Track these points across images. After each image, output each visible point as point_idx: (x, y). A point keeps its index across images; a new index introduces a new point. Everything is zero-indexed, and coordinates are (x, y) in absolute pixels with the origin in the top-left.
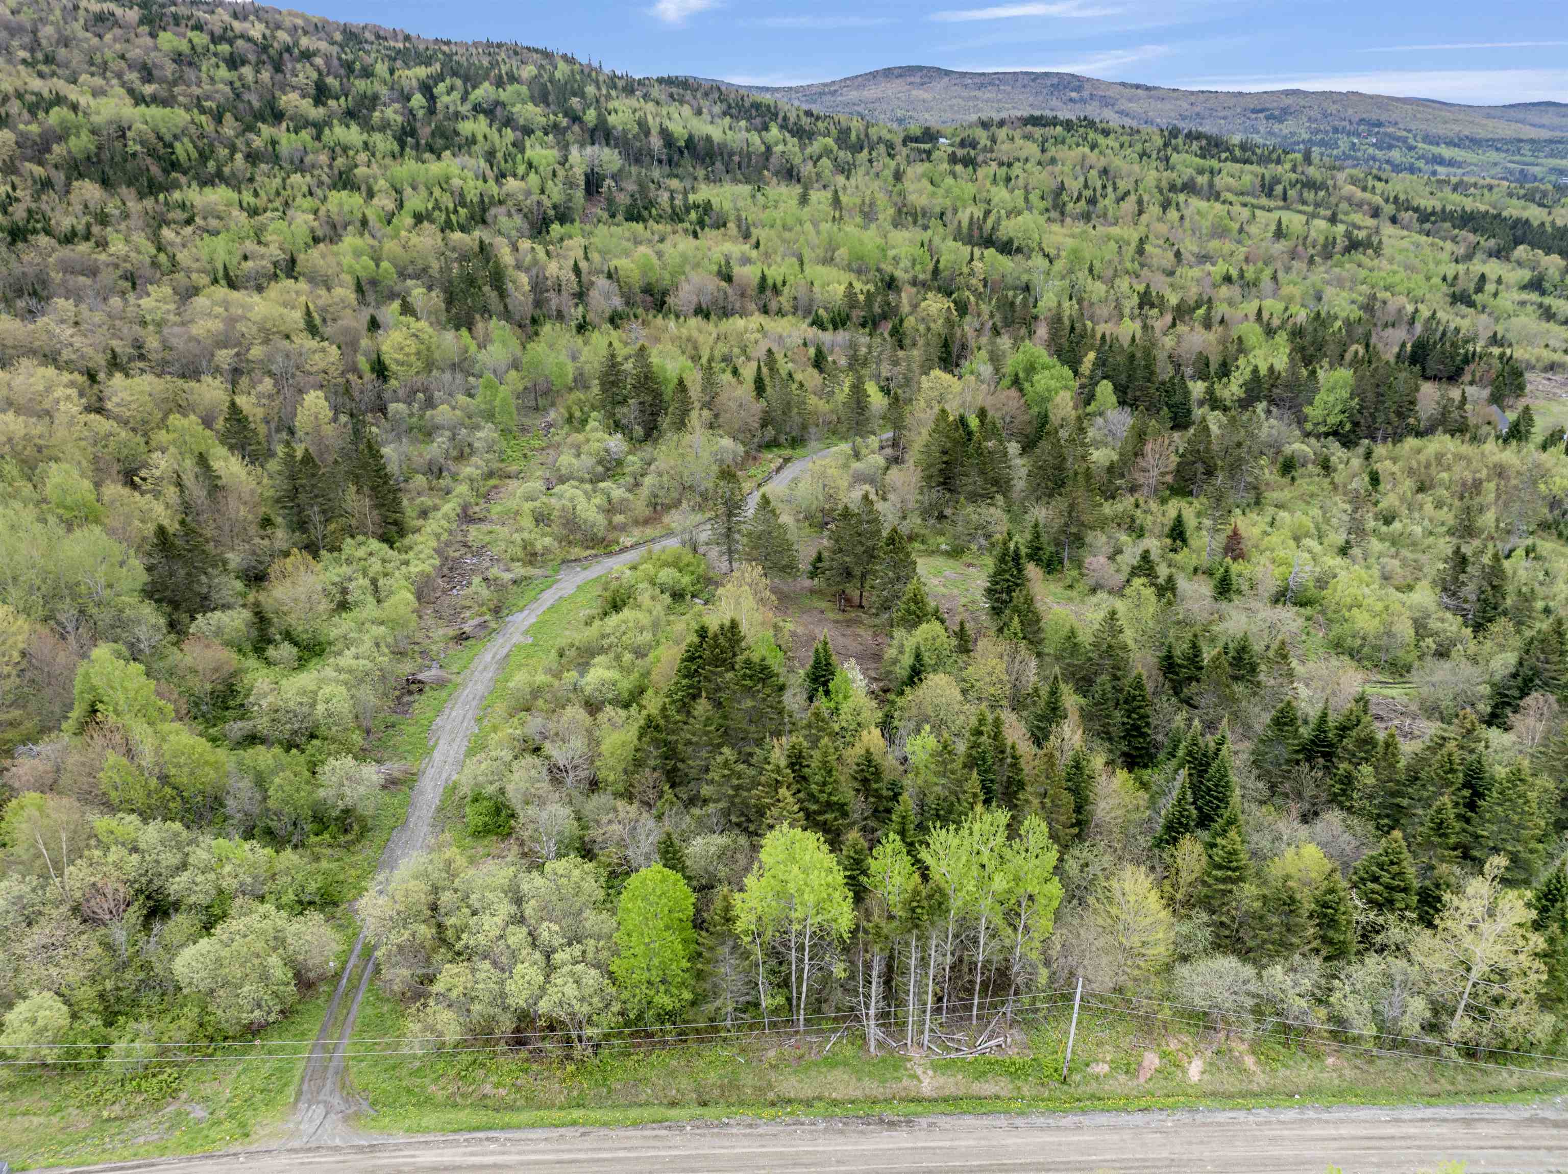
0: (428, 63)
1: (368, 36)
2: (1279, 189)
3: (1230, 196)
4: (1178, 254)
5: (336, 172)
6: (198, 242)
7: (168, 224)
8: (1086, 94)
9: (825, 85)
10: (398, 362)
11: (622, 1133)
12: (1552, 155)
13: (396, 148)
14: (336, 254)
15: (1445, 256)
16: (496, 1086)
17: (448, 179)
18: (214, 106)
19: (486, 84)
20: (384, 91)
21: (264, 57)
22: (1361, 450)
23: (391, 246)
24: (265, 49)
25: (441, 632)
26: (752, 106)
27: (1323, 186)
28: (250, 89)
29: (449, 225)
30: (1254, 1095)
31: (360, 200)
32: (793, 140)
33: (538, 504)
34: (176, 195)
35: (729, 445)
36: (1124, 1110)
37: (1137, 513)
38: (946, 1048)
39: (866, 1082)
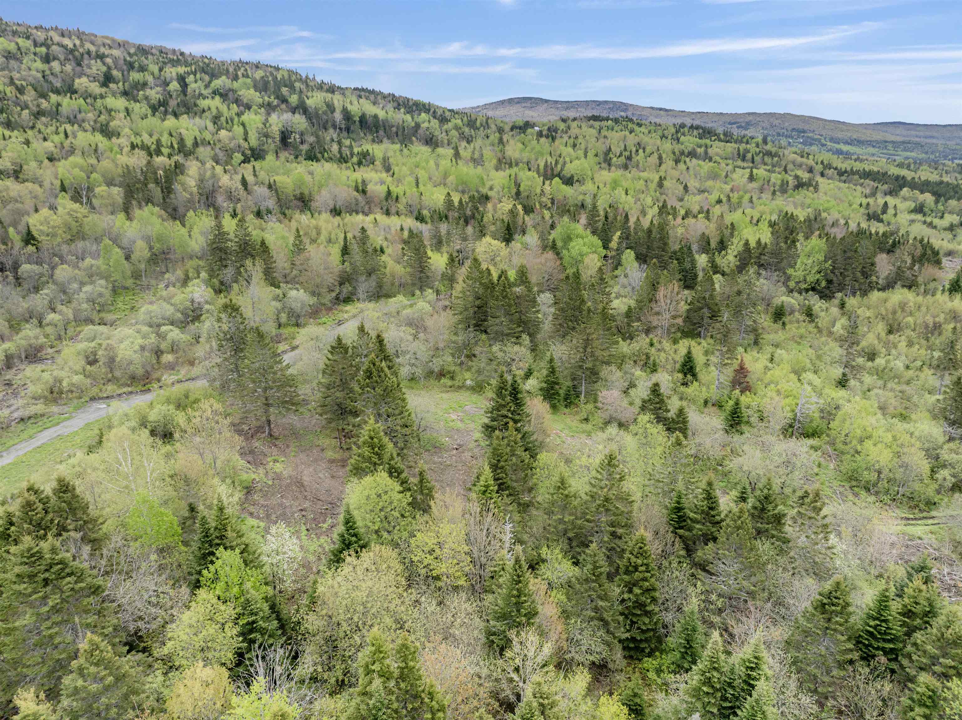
1: (154, 51)
2: (749, 156)
3: (718, 159)
4: (686, 188)
5: (98, 124)
10: (43, 234)
12: (905, 150)
13: (149, 112)
14: (55, 167)
15: (858, 194)
17: (177, 130)
19: (224, 77)
20: (150, 79)
21: (71, 57)
22: (836, 302)
23: (106, 165)
24: (72, 51)
26: (414, 104)
27: (776, 155)
28: (56, 76)
29: (159, 154)
31: (102, 139)
32: (436, 122)
33: (93, 344)
35: (299, 296)
37: (652, 351)
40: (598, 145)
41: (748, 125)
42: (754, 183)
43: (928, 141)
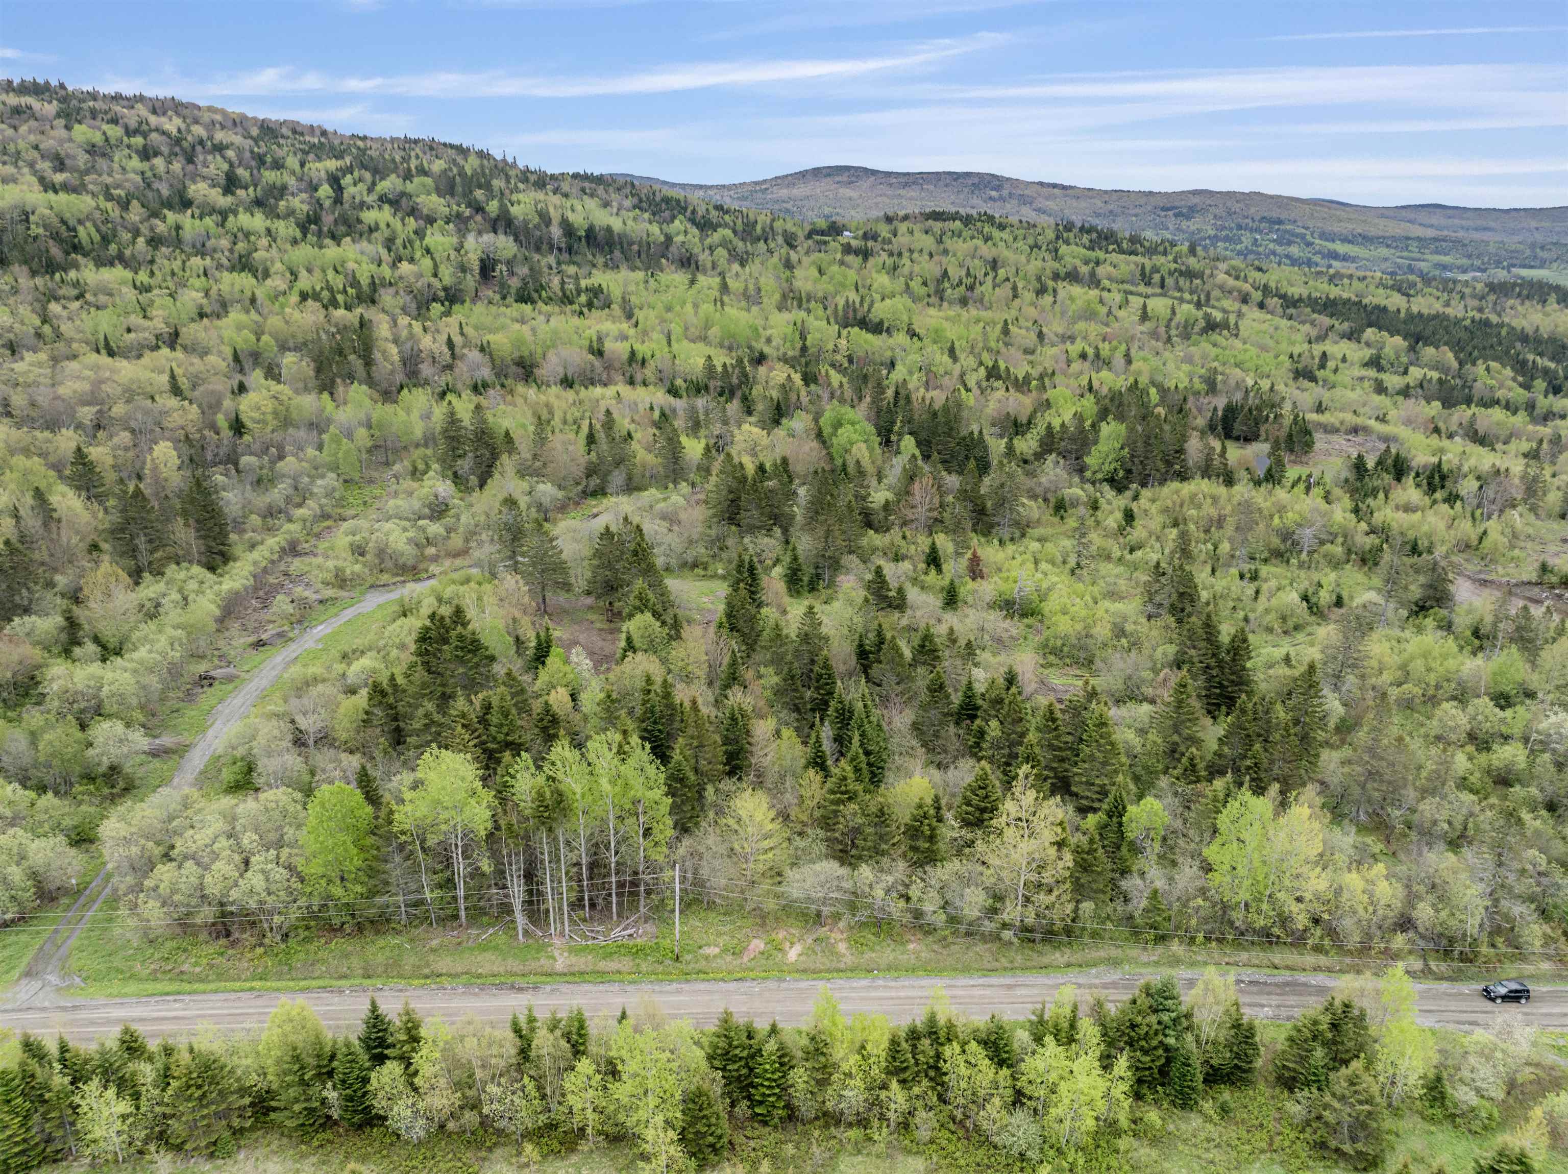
0: (339, 156)
1: (285, 131)
2: (1157, 277)
3: (1109, 284)
4: (1041, 335)
5: (236, 255)
6: (84, 315)
7: (57, 299)
8: (1005, 193)
9: (756, 183)
10: (255, 421)
12: (1437, 252)
13: (298, 234)
14: (216, 328)
15: (1299, 337)
17: (343, 263)
18: (123, 194)
19: (393, 176)
20: (292, 182)
21: (177, 149)
22: (1129, 493)
23: (274, 322)
24: (178, 141)
25: (242, 641)
26: (662, 200)
27: (1200, 275)
28: (160, 179)
29: (334, 304)
30: (839, 970)
31: (254, 281)
32: (696, 231)
33: (357, 538)
34: (72, 274)
35: (547, 490)
36: (723, 980)
37: (903, 543)
38: (586, 938)
39: (510, 961)
40: (930, 268)
41: (1190, 213)
42: (1148, 324)
43: (1477, 236)
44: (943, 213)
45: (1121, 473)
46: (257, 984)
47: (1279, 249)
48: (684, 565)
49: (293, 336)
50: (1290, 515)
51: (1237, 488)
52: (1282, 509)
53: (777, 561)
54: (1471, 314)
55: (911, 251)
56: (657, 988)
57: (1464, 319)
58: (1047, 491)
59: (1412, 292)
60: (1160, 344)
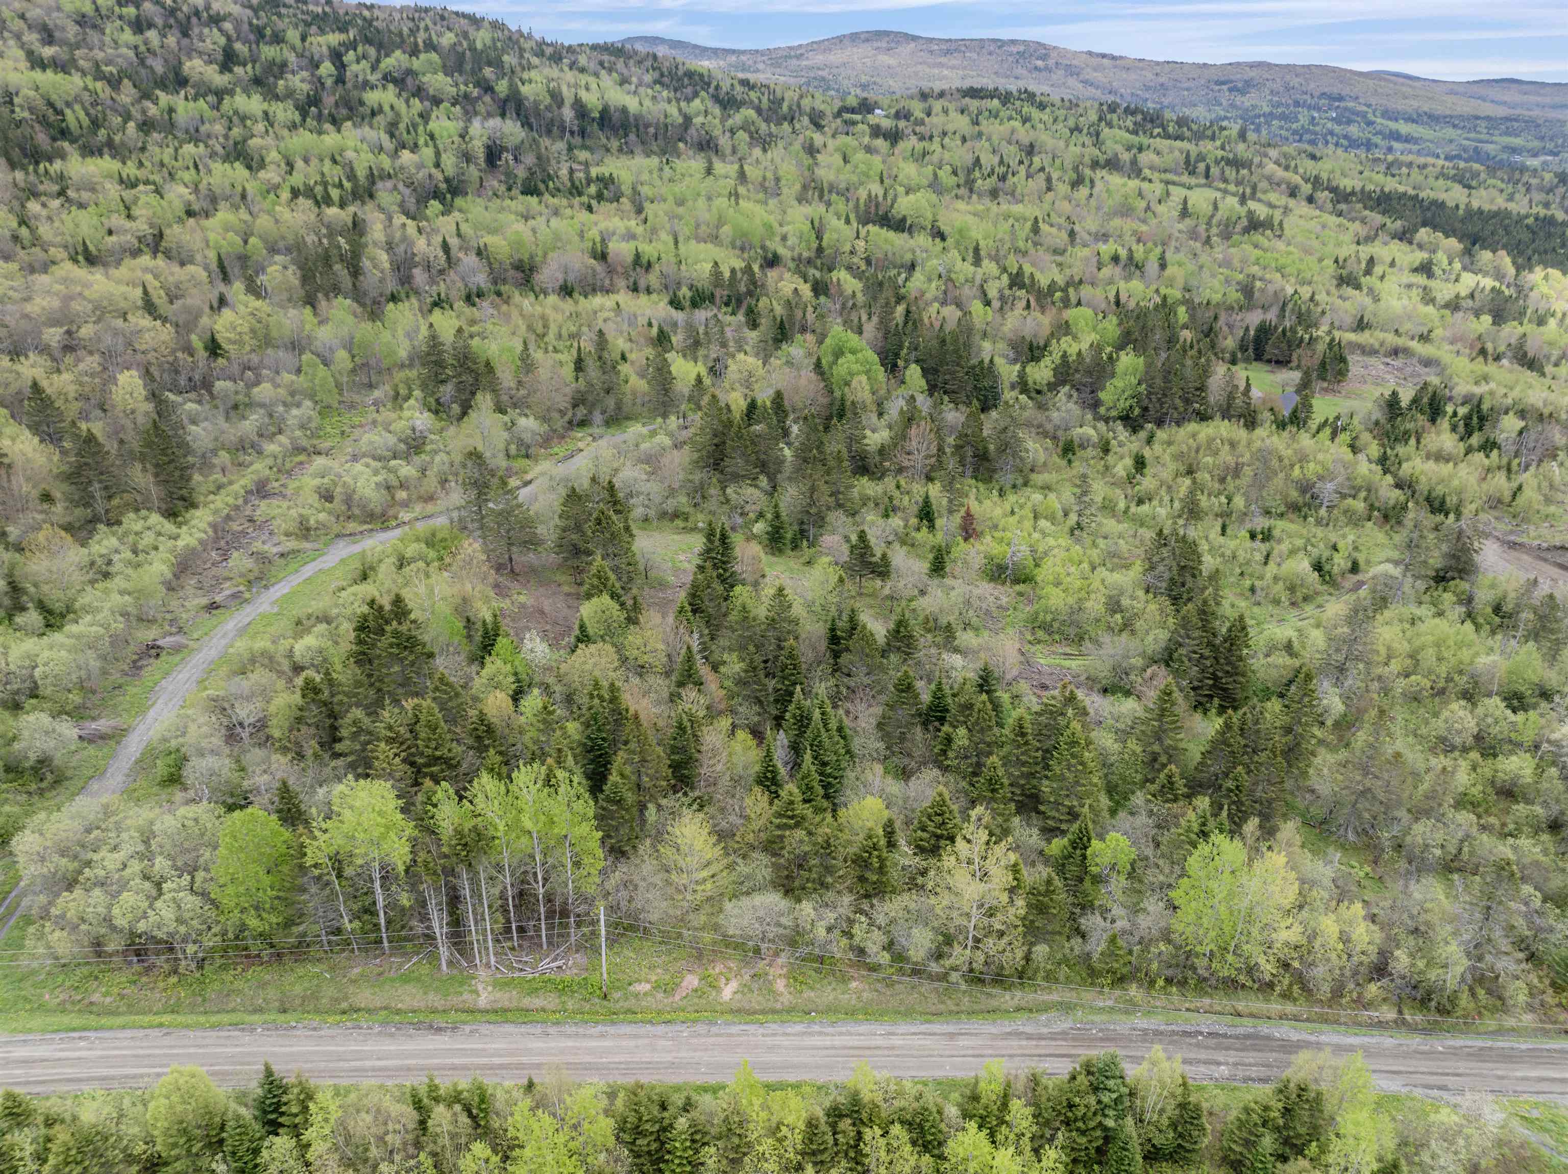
0: (343, 29)
2: (1202, 166)
3: (1151, 173)
4: (1072, 234)
5: (231, 142)
6: (64, 216)
7: (37, 196)
8: (1051, 62)
9: (790, 48)
10: (230, 341)
11: (199, 1034)
12: (1507, 133)
13: (297, 118)
14: (203, 228)
15: (1348, 237)
16: (105, 995)
17: (342, 151)
18: (115, 71)
19: (398, 53)
20: (292, 58)
21: (172, 21)
22: (1144, 434)
23: (264, 222)
24: (173, 12)
25: (196, 601)
26: (685, 74)
27: (1247, 164)
28: (155, 54)
29: (328, 200)
30: (774, 1011)
31: (246, 173)
32: (717, 111)
33: (326, 480)
34: (57, 165)
35: (528, 424)
36: (650, 1022)
37: (896, 494)
38: (512, 968)
39: (431, 996)
40: (961, 155)
41: (1247, 86)
42: (1188, 221)
43: (1552, 114)
44: (982, 90)
45: (1137, 411)
46: (166, 1019)
47: (1337, 129)
48: (663, 515)
49: (283, 238)
50: (1312, 465)
51: (1260, 432)
52: (1303, 459)
53: (761, 515)
54: (1535, 210)
55: (945, 134)
56: (581, 1030)
57: (1527, 216)
58: (1057, 427)
59: (1474, 183)
60: (1198, 245)
